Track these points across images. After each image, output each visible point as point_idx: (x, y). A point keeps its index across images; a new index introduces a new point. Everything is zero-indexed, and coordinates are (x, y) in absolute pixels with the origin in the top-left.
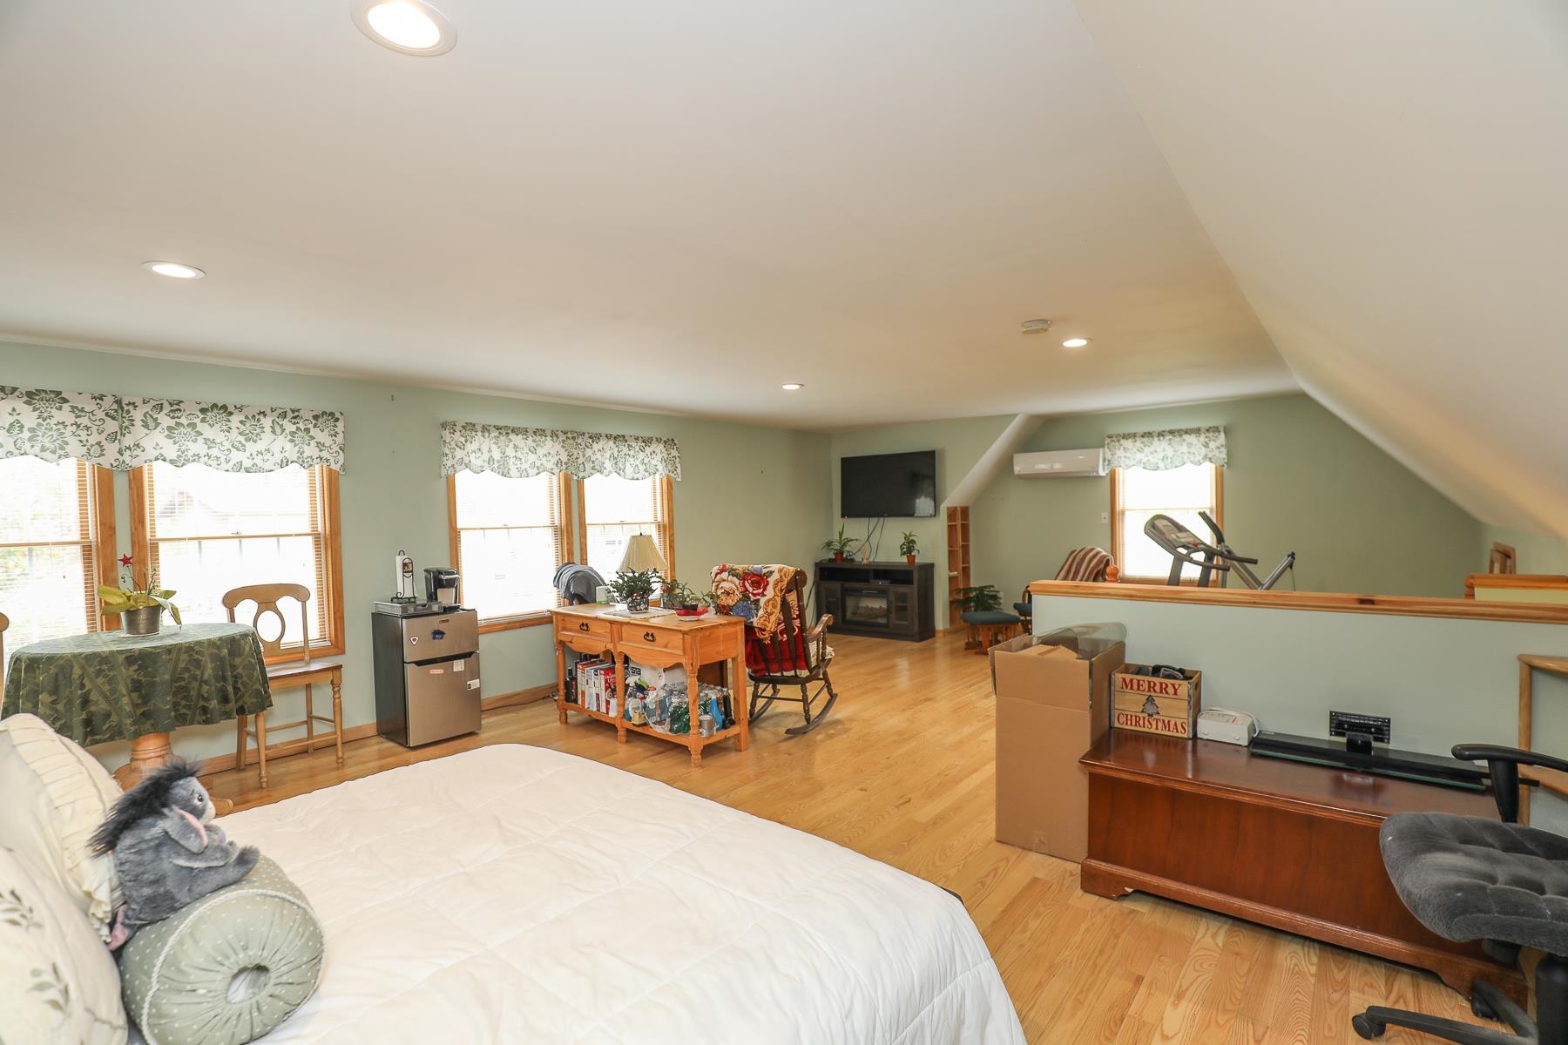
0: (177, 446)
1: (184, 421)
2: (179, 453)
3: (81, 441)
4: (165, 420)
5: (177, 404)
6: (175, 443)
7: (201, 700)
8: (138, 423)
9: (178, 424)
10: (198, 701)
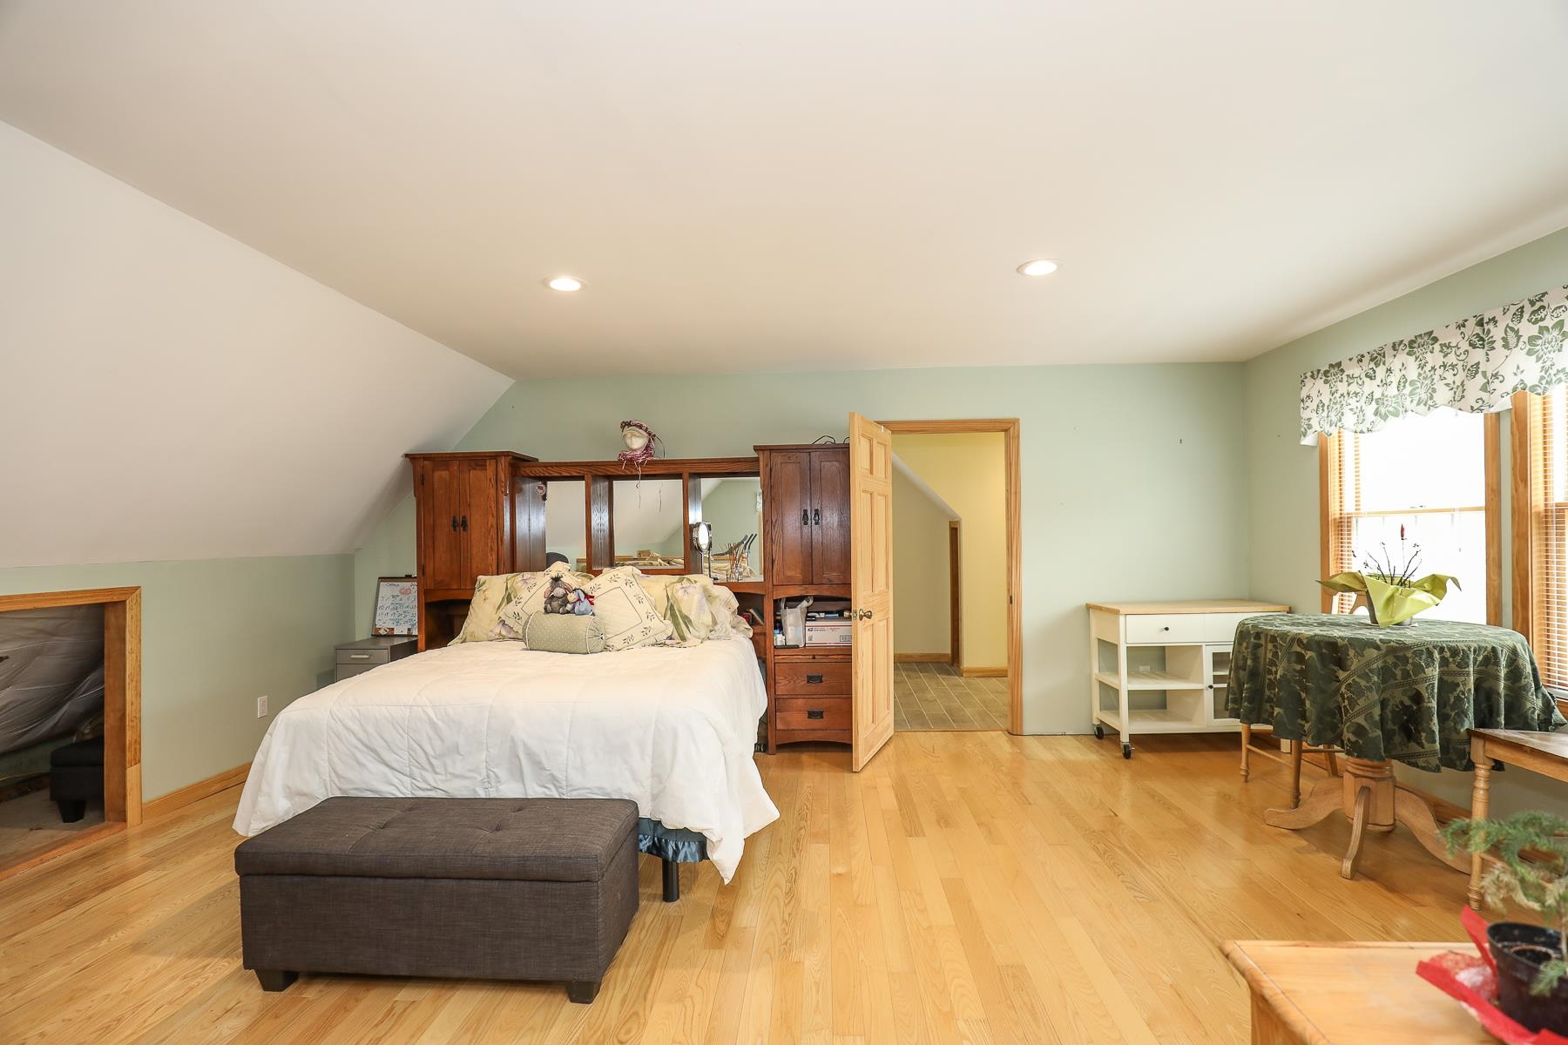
0: (1540, 364)
1: (1549, 322)
2: (1543, 374)
3: (1447, 385)
4: (1527, 329)
5: (1540, 300)
6: (1538, 359)
7: (1363, 716)
8: (1499, 344)
9: (1543, 330)
10: (1358, 714)
